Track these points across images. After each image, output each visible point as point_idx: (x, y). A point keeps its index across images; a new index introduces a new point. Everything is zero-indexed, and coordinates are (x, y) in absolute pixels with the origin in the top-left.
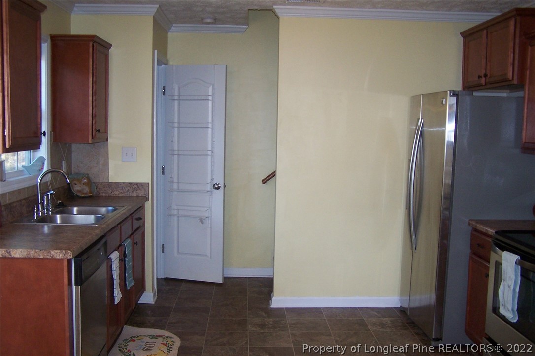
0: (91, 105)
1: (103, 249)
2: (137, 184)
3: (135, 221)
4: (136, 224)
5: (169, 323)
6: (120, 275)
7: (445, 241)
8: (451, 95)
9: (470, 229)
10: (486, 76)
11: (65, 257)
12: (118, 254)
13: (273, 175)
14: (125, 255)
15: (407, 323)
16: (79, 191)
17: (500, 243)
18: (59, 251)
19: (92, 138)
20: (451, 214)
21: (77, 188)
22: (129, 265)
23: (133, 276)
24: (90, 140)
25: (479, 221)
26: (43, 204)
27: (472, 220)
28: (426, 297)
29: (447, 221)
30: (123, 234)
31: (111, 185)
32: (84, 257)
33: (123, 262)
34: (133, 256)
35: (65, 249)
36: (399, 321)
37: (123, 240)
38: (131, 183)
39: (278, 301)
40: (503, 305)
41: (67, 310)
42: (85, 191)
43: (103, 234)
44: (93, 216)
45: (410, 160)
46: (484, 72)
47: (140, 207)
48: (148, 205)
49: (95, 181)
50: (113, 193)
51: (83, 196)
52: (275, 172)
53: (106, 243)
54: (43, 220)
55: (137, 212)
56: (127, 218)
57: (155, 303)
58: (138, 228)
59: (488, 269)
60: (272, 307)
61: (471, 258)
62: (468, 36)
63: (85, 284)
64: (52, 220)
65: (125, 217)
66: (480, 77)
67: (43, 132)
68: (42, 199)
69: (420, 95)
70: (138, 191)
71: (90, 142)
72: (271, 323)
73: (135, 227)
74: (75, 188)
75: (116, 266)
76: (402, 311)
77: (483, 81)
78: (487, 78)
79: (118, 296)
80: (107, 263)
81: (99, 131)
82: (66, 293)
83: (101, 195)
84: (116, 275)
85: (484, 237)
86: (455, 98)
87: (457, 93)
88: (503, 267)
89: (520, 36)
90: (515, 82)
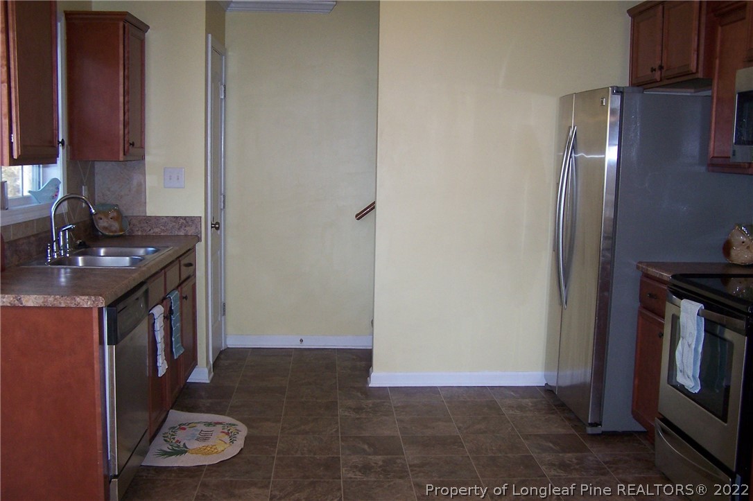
0: (122, 108)
1: (143, 299)
2: (185, 218)
3: (183, 268)
4: (185, 272)
5: (231, 407)
6: (165, 337)
7: (606, 294)
8: (613, 93)
9: (639, 274)
10: (661, 68)
11: (95, 305)
12: (163, 309)
13: (372, 207)
14: (171, 312)
15: (556, 406)
16: (105, 228)
17: (679, 290)
18: (87, 297)
19: (124, 154)
20: (614, 257)
21: (102, 224)
22: (176, 326)
23: (182, 342)
24: (121, 157)
25: (649, 264)
26: (58, 241)
27: (640, 263)
28: (579, 372)
29: (609, 267)
30: (168, 283)
31: (150, 220)
32: (120, 306)
33: (169, 322)
34: (181, 314)
35: (94, 295)
36: (544, 402)
37: (168, 291)
38: (177, 217)
39: (379, 378)
40: (681, 371)
41: (97, 377)
42: (114, 229)
43: (142, 280)
44: (128, 258)
45: (558, 184)
46: (658, 62)
47: (189, 250)
48: (200, 247)
49: (126, 215)
50: (152, 231)
51: (111, 234)
52: (374, 203)
53: (147, 292)
54: (60, 262)
55: (186, 255)
56: (172, 262)
57: (212, 381)
58: (188, 278)
59: (662, 326)
60: (370, 385)
61: (640, 314)
62: (638, 14)
63: (121, 343)
64: (72, 262)
65: (171, 260)
66: (653, 70)
67: (60, 141)
68: (58, 235)
69: (573, 94)
70: (187, 229)
71: (121, 159)
72: (371, 405)
73: (183, 277)
74: (100, 224)
75: (159, 324)
76: (548, 390)
77: (657, 75)
78: (663, 71)
79: (162, 366)
80: (149, 319)
81: (133, 144)
82: (96, 354)
83: (136, 233)
84: (160, 337)
85: (657, 284)
86: (619, 97)
87: (619, 91)
88: (682, 320)
89: (708, 12)
90: (700, 76)
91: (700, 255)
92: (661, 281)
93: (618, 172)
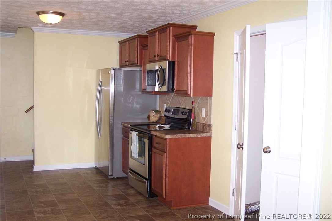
8: (112, 70)
9: (122, 126)
13: (32, 107)
15: (99, 172)
17: (132, 129)
20: (114, 122)
25: (124, 123)
27: (122, 123)
36: (95, 172)
39: (37, 167)
40: (133, 153)
46: (127, 59)
59: (128, 141)
60: (34, 171)
61: (123, 139)
62: (122, 43)
66: (126, 62)
69: (100, 69)
77: (127, 63)
85: (127, 129)
86: (114, 71)
87: (114, 69)
88: (132, 138)
89: (140, 46)
90: (138, 64)
92: (128, 127)
93: (114, 95)
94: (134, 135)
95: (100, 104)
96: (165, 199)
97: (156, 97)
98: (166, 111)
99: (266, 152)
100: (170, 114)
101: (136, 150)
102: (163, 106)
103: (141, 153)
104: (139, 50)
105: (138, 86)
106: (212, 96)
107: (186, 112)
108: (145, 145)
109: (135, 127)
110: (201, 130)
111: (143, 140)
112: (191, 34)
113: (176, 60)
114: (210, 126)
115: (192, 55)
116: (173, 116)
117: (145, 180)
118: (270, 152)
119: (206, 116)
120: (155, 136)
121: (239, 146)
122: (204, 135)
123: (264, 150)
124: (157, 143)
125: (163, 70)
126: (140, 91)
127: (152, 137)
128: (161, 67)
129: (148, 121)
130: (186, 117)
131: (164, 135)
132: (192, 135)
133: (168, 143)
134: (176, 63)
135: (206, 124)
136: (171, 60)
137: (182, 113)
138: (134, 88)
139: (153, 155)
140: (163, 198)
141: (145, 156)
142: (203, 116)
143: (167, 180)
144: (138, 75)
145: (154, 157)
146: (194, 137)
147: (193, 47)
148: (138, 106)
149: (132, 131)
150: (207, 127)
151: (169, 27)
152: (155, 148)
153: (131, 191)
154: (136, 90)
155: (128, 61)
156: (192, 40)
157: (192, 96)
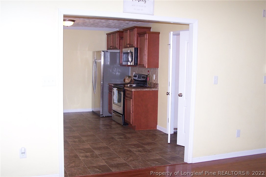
8: (102, 52)
9: (108, 85)
25: (110, 84)
27: (108, 83)
40: (115, 100)
59: (112, 94)
61: (109, 93)
62: (108, 35)
66: (111, 47)
69: (95, 51)
86: (104, 53)
87: (104, 51)
88: (114, 92)
89: (119, 37)
90: (118, 48)
91: (119, 82)
92: (112, 86)
93: (104, 66)
94: (115, 90)
95: (96, 72)
96: (132, 125)
97: (129, 68)
98: (134, 76)
99: (180, 96)
100: (136, 78)
101: (116, 98)
102: (133, 74)
103: (119, 101)
104: (118, 40)
105: (118, 61)
106: (158, 67)
107: (145, 77)
108: (121, 96)
109: (116, 86)
110: (153, 87)
111: (121, 93)
112: (146, 33)
113: (139, 47)
114: (157, 84)
115: (147, 45)
116: (138, 79)
117: (121, 115)
118: (182, 96)
119: (156, 79)
120: (127, 90)
121: (167, 93)
122: (154, 89)
123: (179, 95)
124: (127, 94)
125: (132, 52)
126: (119, 65)
127: (125, 91)
128: (131, 51)
129: (124, 83)
130: (145, 79)
131: (131, 89)
132: (146, 89)
133: (133, 93)
134: (139, 49)
135: (155, 83)
136: (136, 47)
137: (143, 77)
138: (115, 62)
139: (125, 101)
140: (131, 124)
141: (121, 102)
142: (154, 79)
143: (133, 114)
144: (118, 54)
145: (126, 102)
146: (148, 91)
147: (147, 41)
148: (119, 74)
149: (114, 88)
150: (156, 85)
151: (135, 28)
152: (127, 97)
153: (113, 123)
154: (117, 64)
155: (112, 46)
156: (147, 36)
157: (147, 68)
